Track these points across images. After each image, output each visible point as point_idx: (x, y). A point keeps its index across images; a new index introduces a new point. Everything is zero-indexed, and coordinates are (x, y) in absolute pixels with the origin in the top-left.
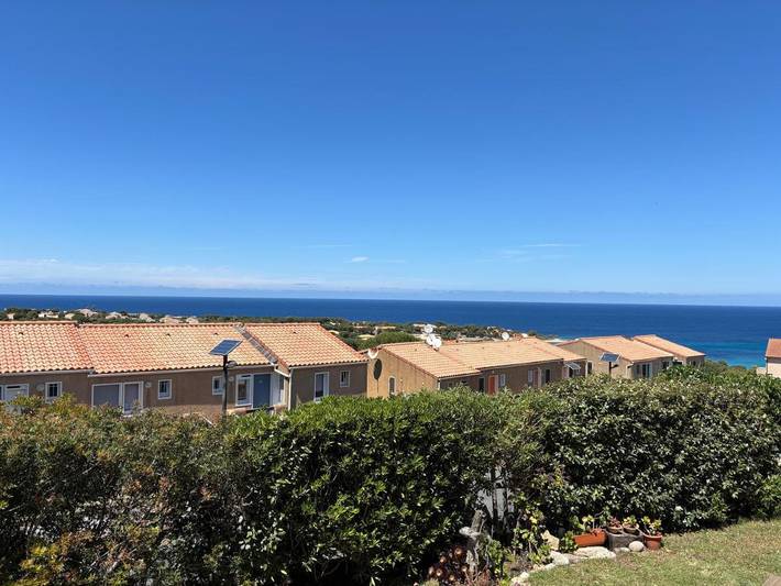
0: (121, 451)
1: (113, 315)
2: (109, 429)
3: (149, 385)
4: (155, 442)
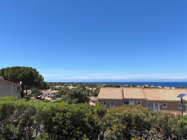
0: (150, 120)
1: (152, 86)
2: (148, 114)
3: (161, 104)
4: (158, 119)
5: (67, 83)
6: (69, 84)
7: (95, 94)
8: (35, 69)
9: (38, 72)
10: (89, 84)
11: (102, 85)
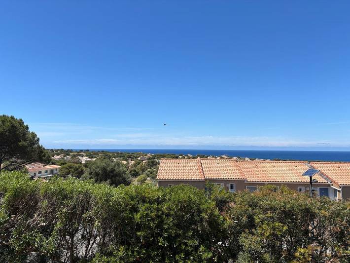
5: (76, 151)
6: (80, 153)
7: (133, 172)
8: (21, 120)
9: (27, 126)
10: (121, 154)
11: (146, 155)
